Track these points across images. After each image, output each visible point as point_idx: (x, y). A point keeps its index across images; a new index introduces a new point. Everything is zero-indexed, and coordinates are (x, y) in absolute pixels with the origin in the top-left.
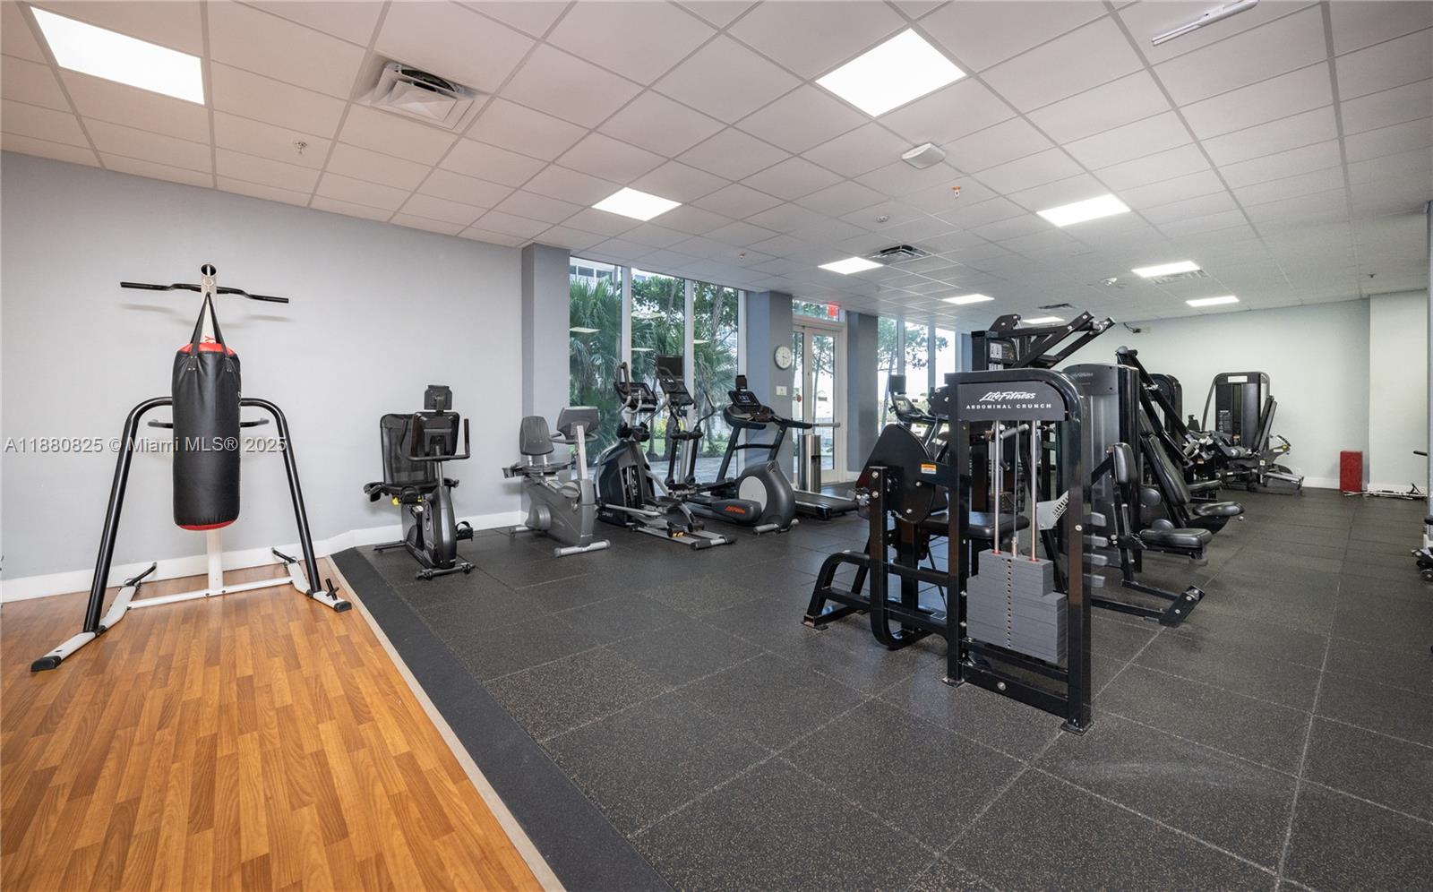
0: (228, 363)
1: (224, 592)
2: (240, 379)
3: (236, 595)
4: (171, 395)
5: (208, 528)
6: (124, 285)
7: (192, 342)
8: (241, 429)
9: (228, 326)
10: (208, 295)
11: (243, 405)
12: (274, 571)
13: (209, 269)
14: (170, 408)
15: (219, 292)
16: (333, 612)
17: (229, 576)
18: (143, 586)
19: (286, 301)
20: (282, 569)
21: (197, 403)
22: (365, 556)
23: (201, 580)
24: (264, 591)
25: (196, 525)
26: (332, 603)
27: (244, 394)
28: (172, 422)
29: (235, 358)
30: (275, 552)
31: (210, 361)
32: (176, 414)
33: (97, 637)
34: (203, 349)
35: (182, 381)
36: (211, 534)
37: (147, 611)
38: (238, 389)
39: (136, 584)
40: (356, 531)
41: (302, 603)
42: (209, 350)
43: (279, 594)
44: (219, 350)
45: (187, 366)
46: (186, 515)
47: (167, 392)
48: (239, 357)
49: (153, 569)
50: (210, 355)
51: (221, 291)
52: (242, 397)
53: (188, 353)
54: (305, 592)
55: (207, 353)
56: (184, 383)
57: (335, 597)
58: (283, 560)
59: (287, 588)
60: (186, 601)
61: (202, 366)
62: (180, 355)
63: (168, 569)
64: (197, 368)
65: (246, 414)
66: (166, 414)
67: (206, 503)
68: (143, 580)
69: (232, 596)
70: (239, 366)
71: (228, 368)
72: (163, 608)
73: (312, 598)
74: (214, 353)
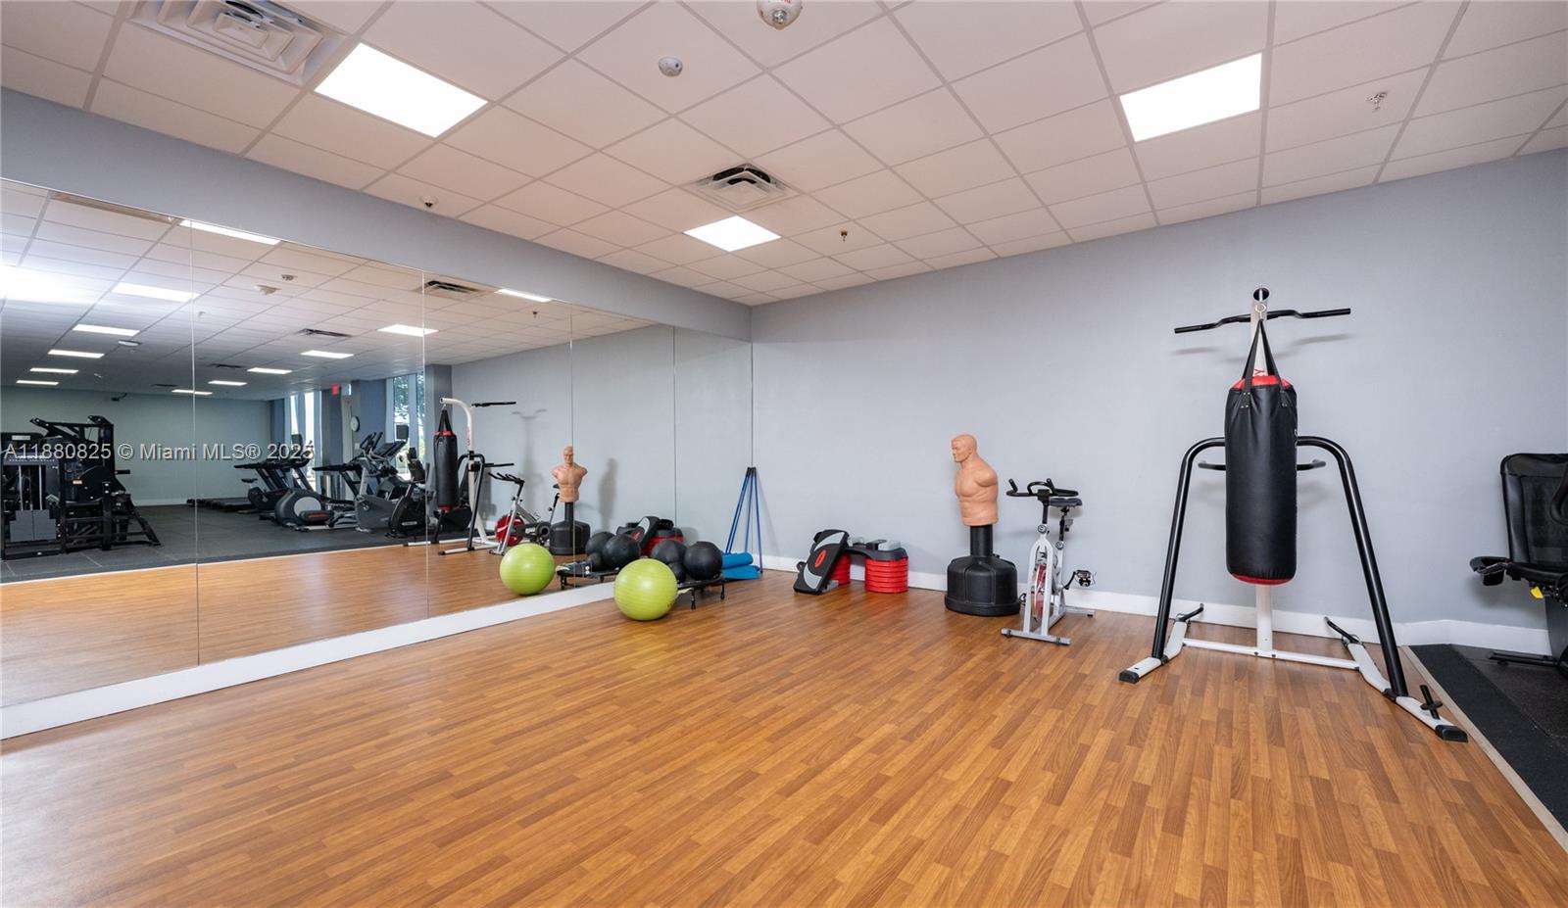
0: (1282, 396)
1: (1274, 656)
2: (1296, 415)
3: (1288, 665)
4: (1224, 436)
5: (1259, 582)
6: (1178, 331)
7: (1244, 377)
8: (1298, 472)
9: (1281, 355)
10: (1261, 323)
11: (1300, 444)
12: (1327, 646)
13: (1261, 293)
14: (1223, 449)
15: (1269, 317)
16: (1433, 735)
17: (1280, 638)
18: (1192, 625)
19: (1347, 312)
20: (1339, 647)
21: (1250, 445)
22: (1475, 663)
23: (1248, 635)
24: (1322, 670)
25: (1249, 576)
26: (1433, 723)
27: (1300, 432)
28: (1224, 463)
29: (1291, 391)
30: (1330, 624)
31: (1263, 395)
32: (1229, 456)
33: (1162, 665)
34: (1256, 383)
35: (1235, 420)
36: (1261, 589)
37: (1200, 652)
38: (1294, 425)
39: (1187, 621)
40: (1453, 621)
41: (1380, 706)
42: (1263, 384)
43: (1343, 679)
44: (1273, 381)
45: (1240, 404)
46: (1239, 564)
47: (1220, 433)
48: (1295, 388)
49: (1200, 610)
50: (1264, 390)
51: (1272, 316)
52: (1299, 435)
53: (1240, 390)
54: (1383, 690)
55: (1261, 387)
56: (1238, 422)
57: (1435, 715)
58: (1339, 636)
59: (1353, 674)
60: (1234, 653)
61: (1256, 403)
62: (1232, 392)
63: (1215, 613)
64: (1250, 404)
65: (1304, 454)
66: (1218, 455)
67: (1259, 556)
68: (1192, 619)
69: (1283, 664)
70: (1295, 399)
71: (1284, 401)
72: (1216, 655)
73: (1394, 701)
74: (1268, 387)
